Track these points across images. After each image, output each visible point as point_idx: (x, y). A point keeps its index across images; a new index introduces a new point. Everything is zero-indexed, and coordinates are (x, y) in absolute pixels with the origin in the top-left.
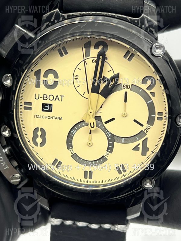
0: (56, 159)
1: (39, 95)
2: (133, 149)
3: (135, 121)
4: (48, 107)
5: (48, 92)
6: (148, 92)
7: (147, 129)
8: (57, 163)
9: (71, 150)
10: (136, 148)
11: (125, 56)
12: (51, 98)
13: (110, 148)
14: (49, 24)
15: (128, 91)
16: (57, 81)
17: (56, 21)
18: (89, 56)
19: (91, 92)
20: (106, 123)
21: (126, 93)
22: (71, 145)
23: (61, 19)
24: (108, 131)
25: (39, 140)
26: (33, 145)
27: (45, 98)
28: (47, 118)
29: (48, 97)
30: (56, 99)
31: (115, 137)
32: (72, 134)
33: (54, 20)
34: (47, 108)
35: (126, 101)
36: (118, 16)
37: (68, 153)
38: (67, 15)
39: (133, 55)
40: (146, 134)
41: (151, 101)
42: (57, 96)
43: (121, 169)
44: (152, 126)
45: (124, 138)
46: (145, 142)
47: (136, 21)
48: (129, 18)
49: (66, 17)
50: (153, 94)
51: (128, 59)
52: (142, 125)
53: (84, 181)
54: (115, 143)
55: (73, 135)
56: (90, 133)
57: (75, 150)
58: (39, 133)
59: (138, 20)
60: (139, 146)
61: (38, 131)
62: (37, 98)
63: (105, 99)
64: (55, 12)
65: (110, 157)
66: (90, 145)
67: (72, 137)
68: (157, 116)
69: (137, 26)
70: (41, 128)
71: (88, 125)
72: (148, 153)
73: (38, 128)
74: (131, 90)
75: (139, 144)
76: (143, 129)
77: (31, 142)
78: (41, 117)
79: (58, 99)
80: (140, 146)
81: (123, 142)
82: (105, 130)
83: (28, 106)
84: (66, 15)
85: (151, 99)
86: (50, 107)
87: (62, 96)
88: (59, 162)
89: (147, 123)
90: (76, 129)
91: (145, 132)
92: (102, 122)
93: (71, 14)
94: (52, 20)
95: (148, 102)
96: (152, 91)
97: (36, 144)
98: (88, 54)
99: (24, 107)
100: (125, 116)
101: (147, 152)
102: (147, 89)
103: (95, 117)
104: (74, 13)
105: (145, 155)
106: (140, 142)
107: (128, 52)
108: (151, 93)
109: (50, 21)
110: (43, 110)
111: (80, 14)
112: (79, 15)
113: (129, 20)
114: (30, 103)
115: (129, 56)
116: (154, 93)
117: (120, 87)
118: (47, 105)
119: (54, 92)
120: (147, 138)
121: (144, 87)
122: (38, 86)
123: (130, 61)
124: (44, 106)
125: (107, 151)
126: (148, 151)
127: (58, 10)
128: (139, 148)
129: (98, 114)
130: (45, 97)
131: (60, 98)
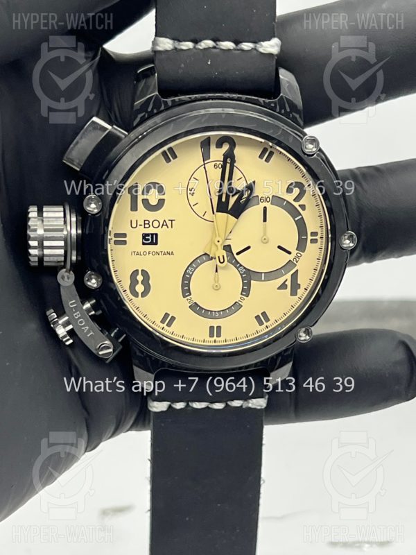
0: (166, 314)
1: (137, 221)
2: (279, 288)
3: (280, 247)
4: (150, 237)
5: (151, 216)
6: (296, 204)
7: (297, 257)
8: (168, 319)
9: (189, 297)
10: (283, 286)
11: (261, 156)
12: (156, 224)
13: (246, 291)
14: (145, 115)
15: (268, 205)
16: (164, 200)
17: (155, 111)
18: (209, 158)
19: (217, 212)
20: (238, 254)
21: (265, 208)
22: (189, 290)
23: (163, 108)
24: (241, 265)
25: (140, 288)
26: (131, 297)
27: (147, 226)
28: (151, 255)
29: (151, 224)
30: (163, 225)
31: (251, 273)
32: (189, 274)
33: (152, 109)
34: (148, 240)
35: (265, 220)
36: (246, 98)
37: (186, 303)
38: (172, 101)
39: (271, 154)
40: (296, 265)
41: (300, 217)
42: (165, 221)
43: (262, 318)
44: (304, 252)
45: (265, 273)
46: (295, 276)
47: (273, 105)
48: (261, 100)
49: (170, 104)
50: (303, 207)
51: (266, 160)
52: (289, 253)
53: (210, 341)
54: (252, 282)
55: (191, 276)
56: (216, 271)
57: (195, 297)
58: (140, 278)
59: (275, 103)
60: (286, 283)
61: (138, 274)
62: (134, 226)
63: (236, 220)
64: (153, 96)
65: (246, 302)
66: (217, 288)
67: (189, 280)
68: (310, 238)
69: (275, 111)
70: (142, 270)
71: (212, 259)
72: (300, 292)
73: (137, 271)
74: (271, 204)
75: (286, 280)
76: (291, 257)
77: (128, 292)
78: (142, 254)
79: (166, 225)
80: (288, 283)
81: (263, 279)
82: (237, 264)
83: (121, 239)
84: (169, 100)
85: (301, 215)
86: (152, 238)
87: (172, 220)
88: (172, 317)
89: (297, 249)
90: (193, 267)
91: (295, 262)
92: (232, 253)
93: (176, 98)
94: (149, 109)
95: (296, 219)
96: (301, 202)
97: (135, 294)
98: (206, 156)
99: (115, 241)
100: (265, 241)
101: (298, 290)
102: (294, 200)
103: (224, 246)
104: (183, 97)
105: (296, 295)
106: (288, 276)
107: (265, 150)
108: (299, 205)
109: (146, 111)
110: (144, 244)
111: (190, 98)
112: (190, 100)
113: (262, 102)
114: (124, 235)
115: (266, 154)
116: (304, 205)
117: (255, 201)
118: (148, 235)
119: (160, 215)
120: (297, 271)
121: (290, 198)
122: (134, 207)
123: (268, 162)
124: (145, 236)
125: (241, 294)
126: (299, 288)
127: (157, 93)
128: (286, 285)
129: (227, 243)
130: (146, 223)
131: (169, 223)
